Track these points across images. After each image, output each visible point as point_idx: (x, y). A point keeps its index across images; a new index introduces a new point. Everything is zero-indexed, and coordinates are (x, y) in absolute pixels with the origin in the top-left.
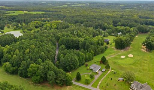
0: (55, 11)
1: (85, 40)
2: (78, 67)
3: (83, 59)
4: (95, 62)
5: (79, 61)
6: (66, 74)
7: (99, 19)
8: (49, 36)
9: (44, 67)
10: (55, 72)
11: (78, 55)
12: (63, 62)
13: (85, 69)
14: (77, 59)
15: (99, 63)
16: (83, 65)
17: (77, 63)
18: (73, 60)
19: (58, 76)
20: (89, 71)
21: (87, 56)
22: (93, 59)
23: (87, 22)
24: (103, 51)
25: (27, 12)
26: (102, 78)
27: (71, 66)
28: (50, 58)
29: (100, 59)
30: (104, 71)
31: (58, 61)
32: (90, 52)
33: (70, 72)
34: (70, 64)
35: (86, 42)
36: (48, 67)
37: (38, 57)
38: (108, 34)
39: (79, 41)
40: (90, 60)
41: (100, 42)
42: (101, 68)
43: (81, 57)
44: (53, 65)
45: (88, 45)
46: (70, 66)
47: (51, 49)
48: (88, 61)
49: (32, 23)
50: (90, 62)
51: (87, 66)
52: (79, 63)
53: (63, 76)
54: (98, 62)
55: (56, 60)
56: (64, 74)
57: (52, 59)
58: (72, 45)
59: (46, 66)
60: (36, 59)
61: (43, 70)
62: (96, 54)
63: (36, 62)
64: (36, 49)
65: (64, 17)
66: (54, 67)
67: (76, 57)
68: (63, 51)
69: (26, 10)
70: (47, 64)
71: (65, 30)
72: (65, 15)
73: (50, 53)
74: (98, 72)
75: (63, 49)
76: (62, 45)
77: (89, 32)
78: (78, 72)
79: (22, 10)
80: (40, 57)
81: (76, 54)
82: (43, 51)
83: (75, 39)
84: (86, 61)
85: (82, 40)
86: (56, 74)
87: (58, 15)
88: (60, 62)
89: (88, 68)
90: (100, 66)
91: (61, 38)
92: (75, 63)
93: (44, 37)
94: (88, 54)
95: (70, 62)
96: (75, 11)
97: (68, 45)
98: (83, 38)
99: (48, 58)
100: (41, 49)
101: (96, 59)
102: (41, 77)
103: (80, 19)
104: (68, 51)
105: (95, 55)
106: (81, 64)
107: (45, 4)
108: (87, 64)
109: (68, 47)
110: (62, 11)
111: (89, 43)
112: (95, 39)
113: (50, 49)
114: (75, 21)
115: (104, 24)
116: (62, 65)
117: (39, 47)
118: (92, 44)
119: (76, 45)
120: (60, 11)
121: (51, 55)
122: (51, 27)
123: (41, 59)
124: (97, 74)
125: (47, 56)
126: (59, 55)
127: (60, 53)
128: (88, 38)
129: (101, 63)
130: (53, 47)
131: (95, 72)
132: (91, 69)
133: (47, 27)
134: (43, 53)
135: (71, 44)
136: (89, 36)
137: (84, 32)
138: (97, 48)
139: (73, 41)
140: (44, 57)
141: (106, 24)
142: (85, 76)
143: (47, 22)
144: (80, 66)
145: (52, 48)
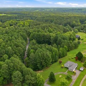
0: (29, 14)
1: (56, 35)
2: (51, 64)
3: (56, 55)
4: (70, 59)
5: (52, 57)
6: (36, 75)
7: (67, 19)
8: (21, 31)
9: (9, 66)
10: (22, 72)
11: (51, 51)
12: (33, 59)
13: (59, 67)
14: (50, 55)
15: (75, 59)
16: (56, 61)
17: (50, 60)
18: (45, 56)
19: (26, 78)
20: (64, 69)
21: (61, 52)
22: (66, 55)
23: (56, 21)
24: (76, 46)
25: (5, 15)
26: (82, 79)
27: (43, 63)
28: (18, 53)
29: (75, 55)
30: (82, 70)
31: (28, 57)
32: (63, 47)
33: (41, 70)
34: (42, 61)
35: (58, 37)
36: (13, 65)
37: (4, 52)
38: (78, 31)
39: (50, 36)
40: (64, 56)
41: (72, 37)
42: (78, 66)
43: (54, 53)
44: (21, 63)
45: (60, 40)
46: (41, 64)
47: (20, 44)
48: (62, 57)
49: (7, 22)
50: (63, 58)
51: (61, 64)
52: (52, 59)
53: (32, 78)
54: (73, 58)
55: (26, 55)
56: (33, 75)
57: (21, 55)
58: (43, 41)
59: (12, 64)
60: (1, 55)
61: (7, 69)
62: (70, 49)
63: (1, 58)
64: (4, 44)
65: (36, 17)
66: (21, 65)
67: (48, 53)
68: (33, 46)
69: (5, 14)
70: (13, 61)
71: (37, 26)
72: (37, 16)
73: (18, 48)
74: (75, 72)
75: (33, 44)
76: (33, 40)
77: (59, 28)
78: (52, 72)
79: (1, 14)
80: (6, 52)
81: (47, 49)
82: (11, 46)
83: (46, 34)
84: (59, 58)
85: (53, 35)
86: (23, 75)
87: (31, 16)
88: (29, 59)
89: (63, 66)
90: (77, 64)
91: (32, 33)
92: (48, 60)
93: (15, 33)
94: (61, 49)
95: (42, 59)
96: (45, 14)
97: (39, 40)
98: (54, 33)
99: (15, 53)
100: (9, 43)
101: (70, 55)
102: (4, 78)
103: (49, 19)
104: (39, 46)
105: (68, 51)
106: (54, 61)
107: (21, 10)
108: (61, 60)
109: (39, 42)
110: (34, 13)
111: (61, 38)
112: (67, 34)
113: (18, 44)
114: (45, 20)
115: (72, 22)
116: (32, 62)
117: (7, 42)
118: (64, 39)
119: (47, 40)
120: (33, 14)
121: (19, 51)
122: (24, 25)
123: (7, 54)
124: (74, 73)
125: (14, 51)
126: (29, 50)
127: (30, 48)
128: (59, 34)
129: (76, 60)
130: (24, 41)
131: (72, 71)
132: (66, 67)
133: (20, 24)
134: (10, 48)
135: (43, 39)
136: (60, 32)
137: (55, 29)
138: (70, 43)
139: (44, 36)
140: (10, 52)
141: (74, 22)
142: (60, 76)
143: (20, 21)
144: (53, 63)
145: (22, 43)
